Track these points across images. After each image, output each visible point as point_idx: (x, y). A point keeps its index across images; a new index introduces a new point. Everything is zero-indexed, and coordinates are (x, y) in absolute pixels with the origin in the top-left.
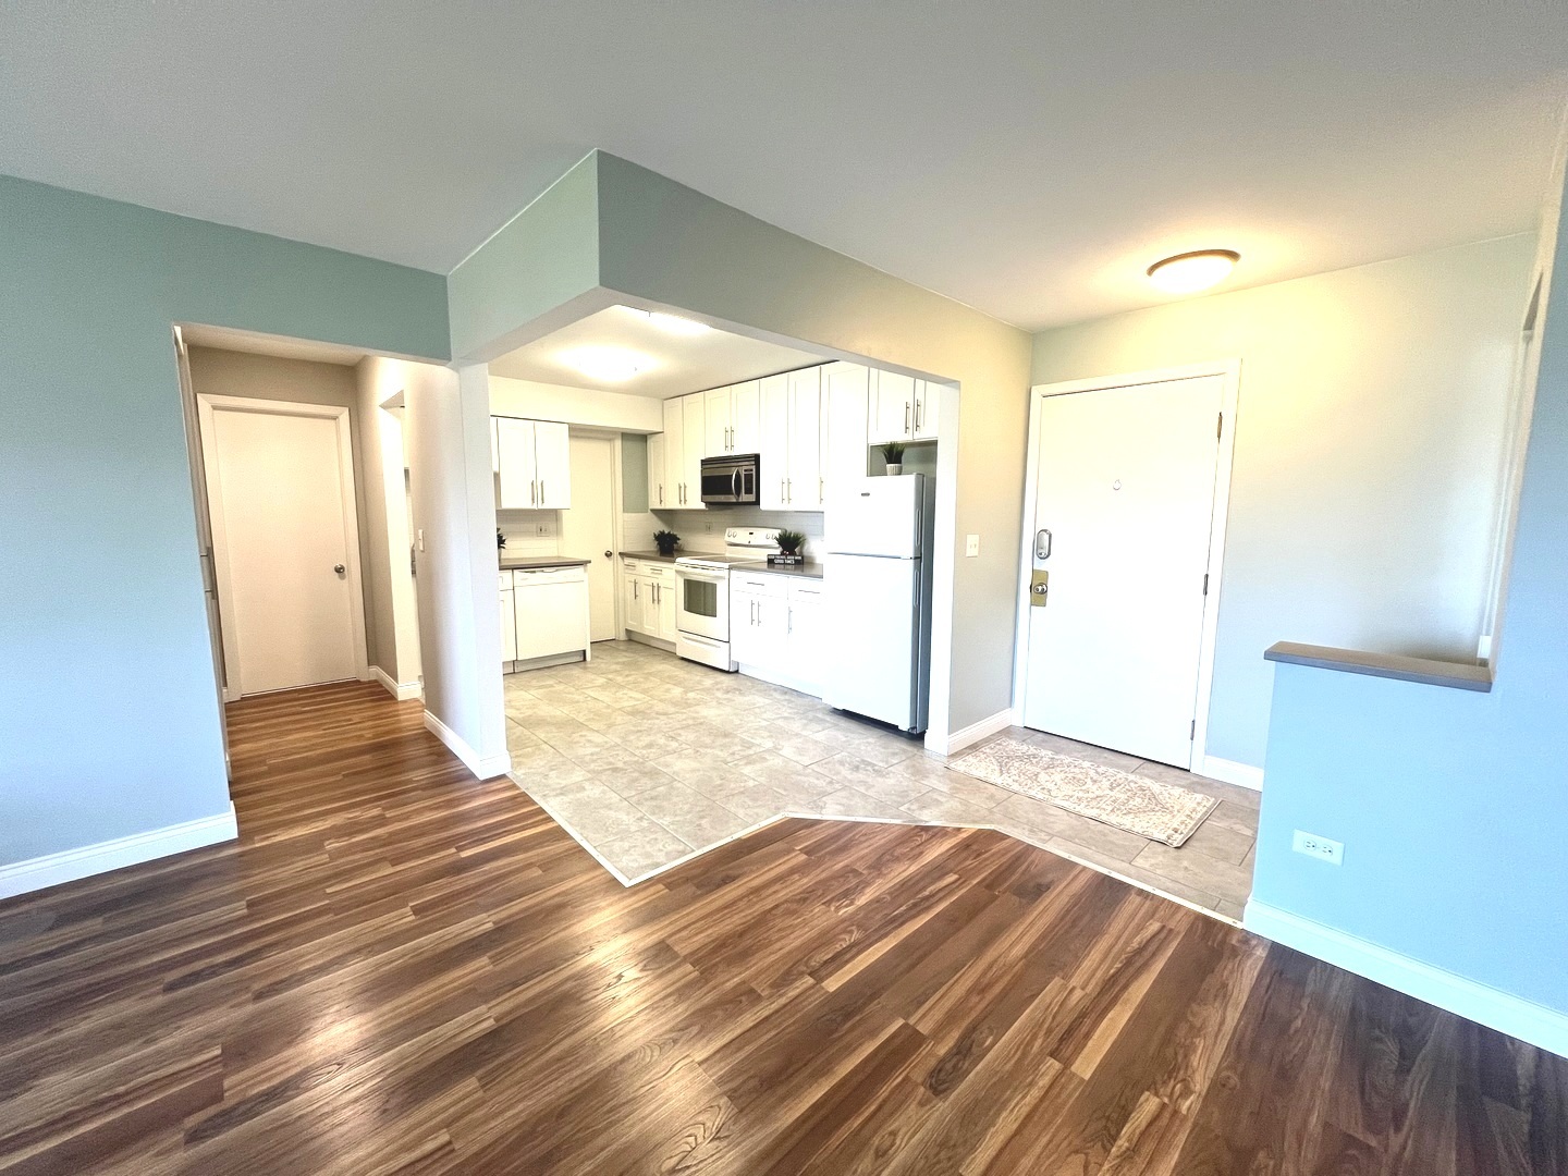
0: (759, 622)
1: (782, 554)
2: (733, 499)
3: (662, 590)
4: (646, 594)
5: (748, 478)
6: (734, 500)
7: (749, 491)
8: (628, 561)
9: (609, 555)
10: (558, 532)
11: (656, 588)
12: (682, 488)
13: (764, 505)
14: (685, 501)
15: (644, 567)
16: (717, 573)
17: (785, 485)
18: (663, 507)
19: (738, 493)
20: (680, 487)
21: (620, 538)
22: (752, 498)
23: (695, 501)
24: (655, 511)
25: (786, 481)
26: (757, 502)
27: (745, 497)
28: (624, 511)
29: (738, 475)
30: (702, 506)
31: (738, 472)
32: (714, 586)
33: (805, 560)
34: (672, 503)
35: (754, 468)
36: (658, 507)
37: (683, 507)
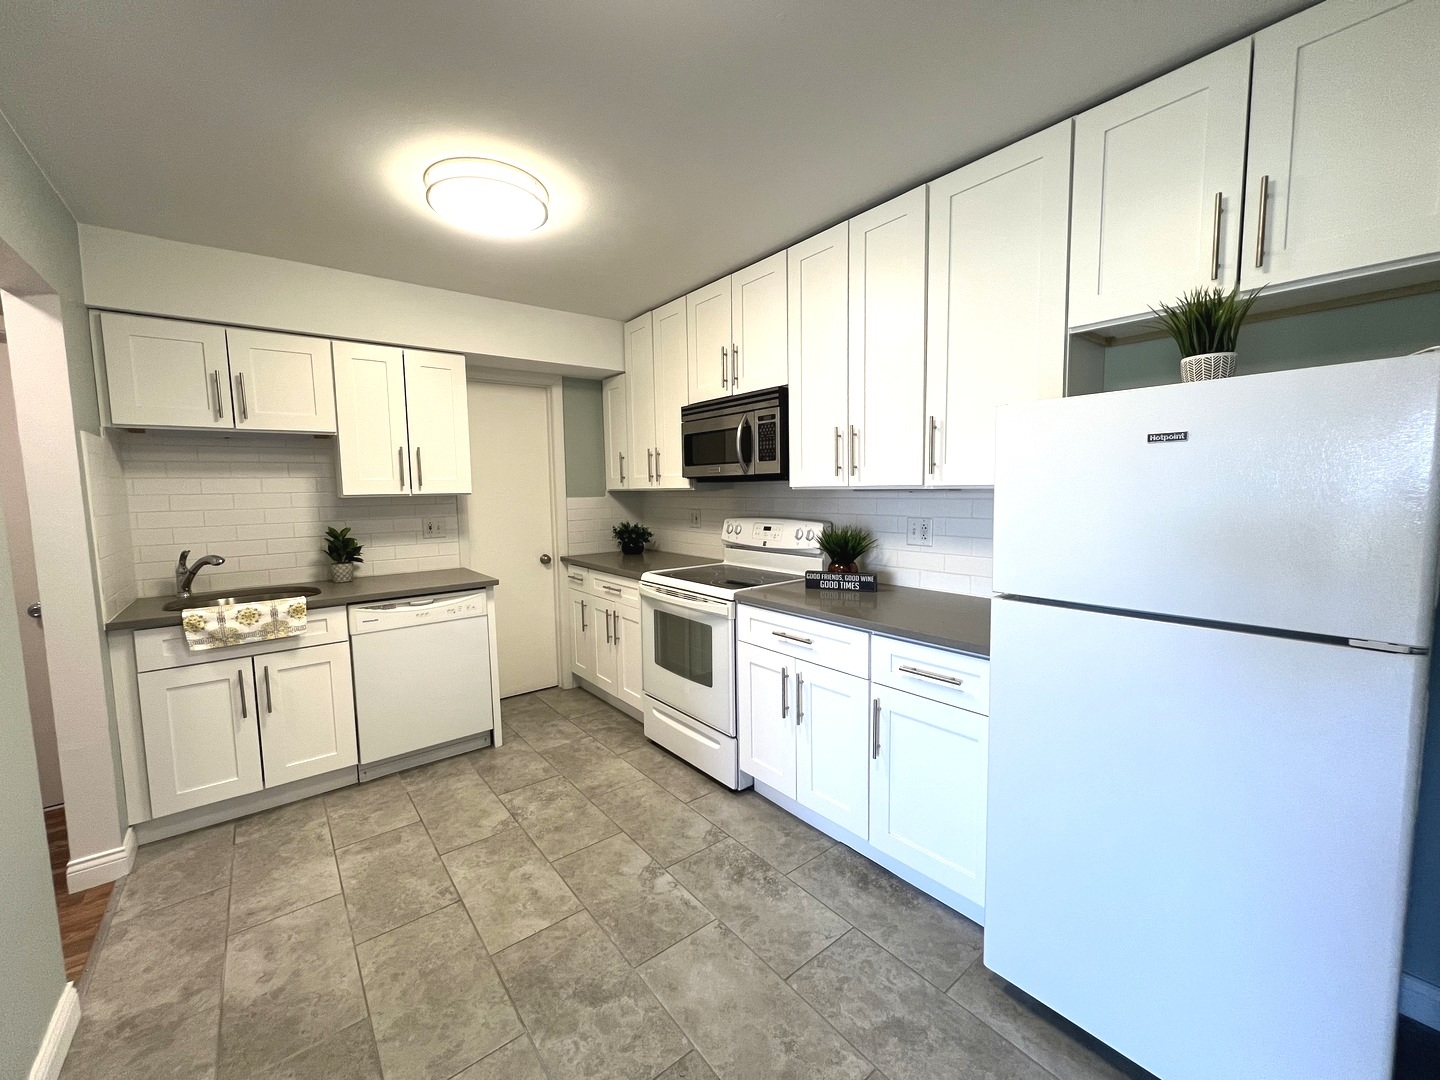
0: (799, 715)
1: (831, 570)
2: (735, 470)
3: (622, 623)
4: (598, 623)
5: (767, 432)
6: (740, 473)
7: (767, 455)
8: (573, 570)
9: (546, 561)
10: (461, 530)
11: (612, 618)
12: (653, 457)
13: (797, 479)
14: (658, 476)
15: (596, 582)
16: (711, 607)
17: (844, 442)
18: (625, 487)
19: (747, 458)
20: (650, 455)
21: (562, 534)
22: (774, 467)
23: (674, 476)
24: (615, 494)
25: (844, 430)
26: (784, 475)
27: (758, 467)
28: (568, 495)
29: (747, 430)
30: (684, 484)
31: (747, 422)
32: (706, 631)
33: (879, 581)
34: (639, 481)
35: (777, 412)
36: (619, 486)
37: (655, 486)
